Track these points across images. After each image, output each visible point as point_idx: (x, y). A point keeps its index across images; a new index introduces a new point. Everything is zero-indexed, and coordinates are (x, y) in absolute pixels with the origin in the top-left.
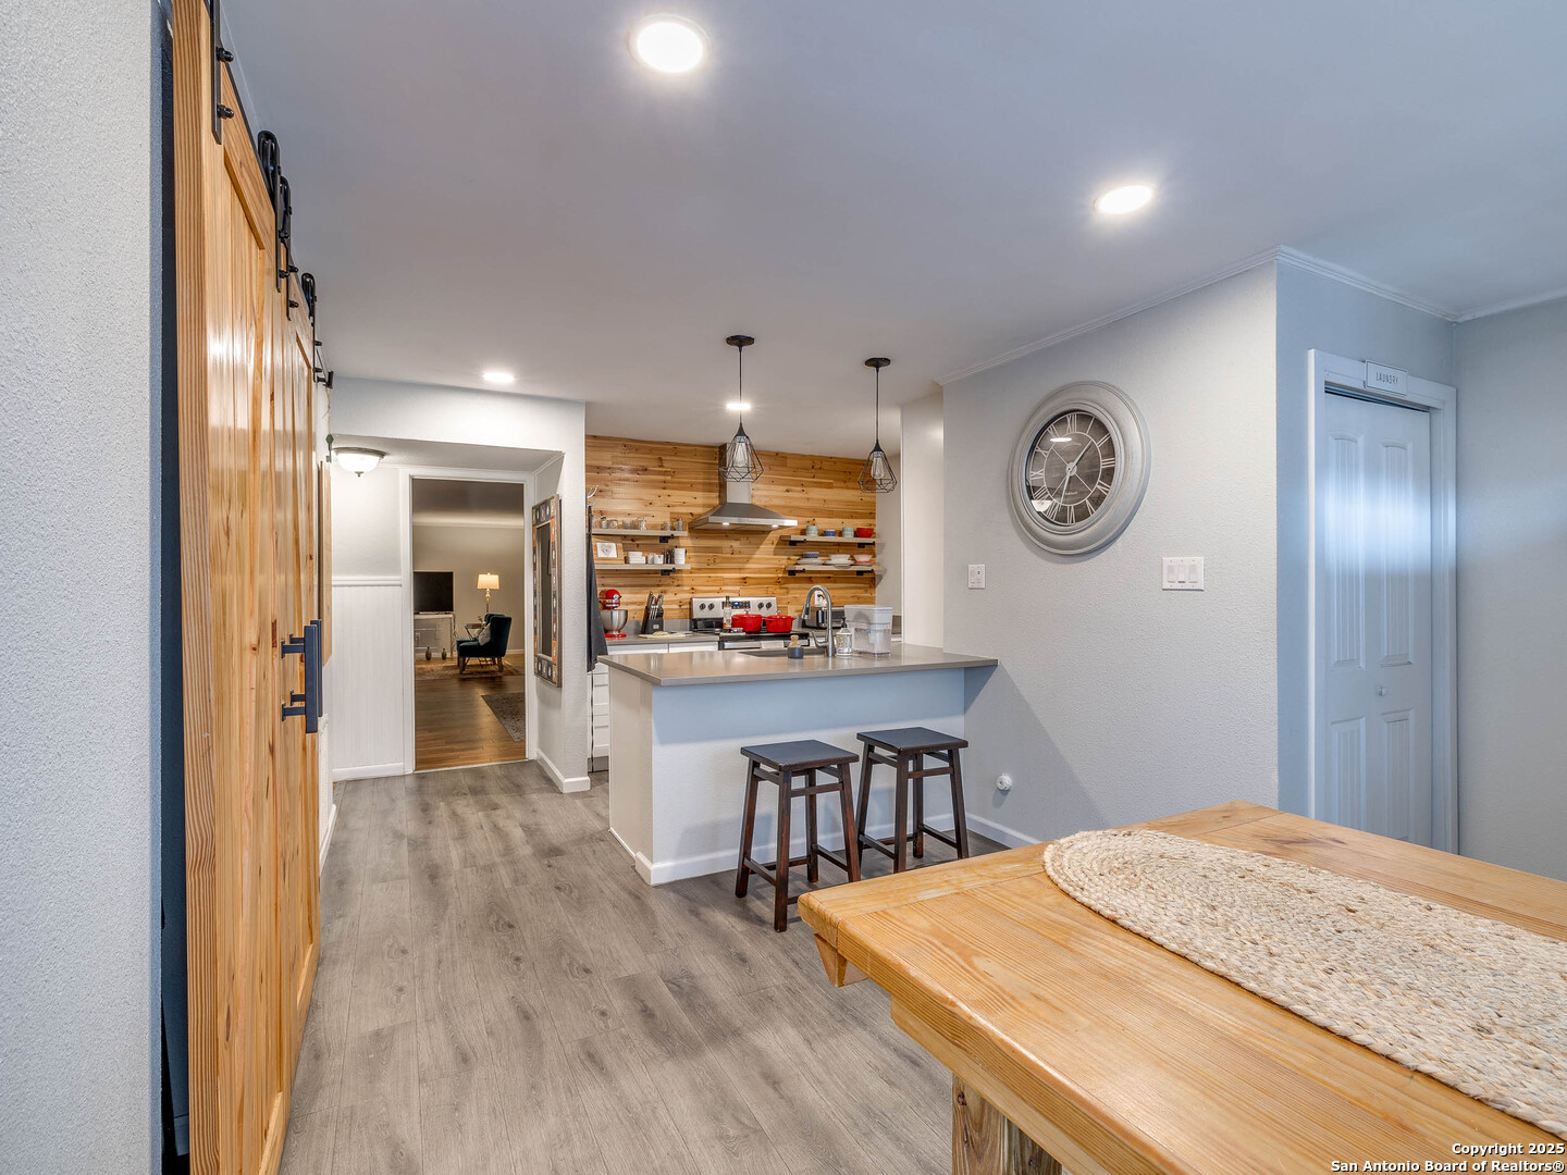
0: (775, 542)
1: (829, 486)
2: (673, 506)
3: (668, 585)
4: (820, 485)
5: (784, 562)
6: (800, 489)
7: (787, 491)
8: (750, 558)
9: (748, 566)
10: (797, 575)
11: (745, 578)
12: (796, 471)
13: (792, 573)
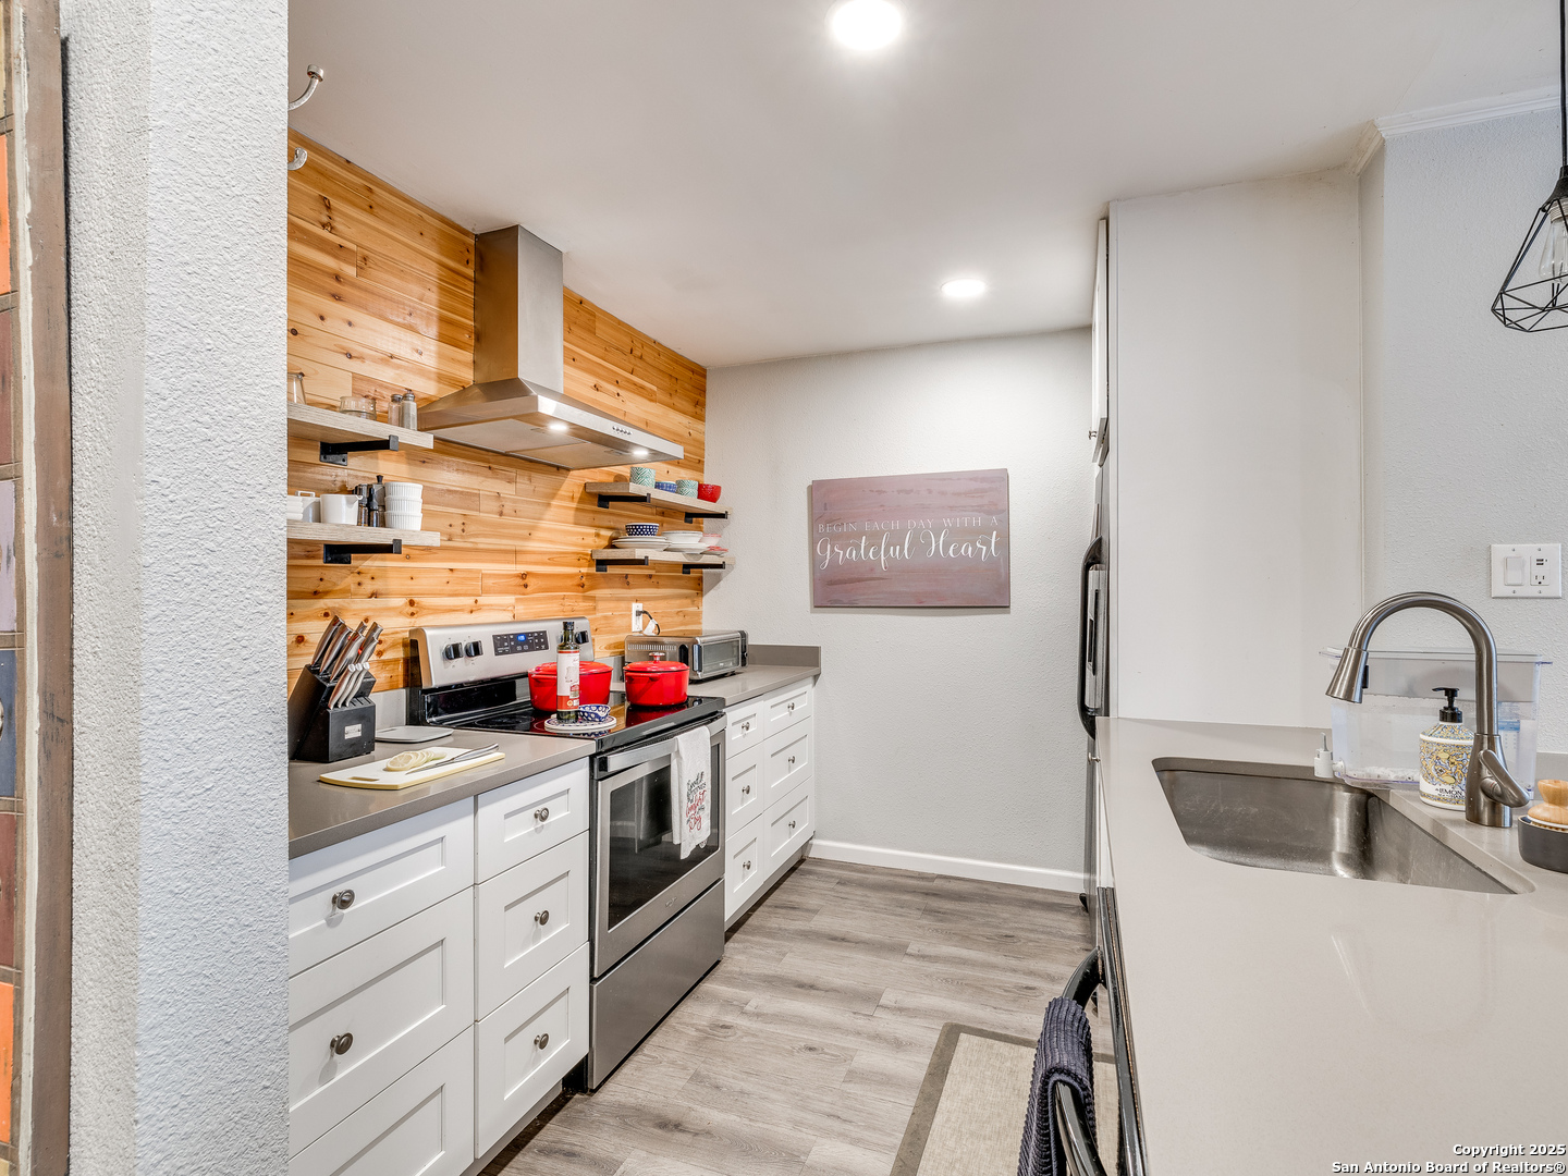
0: (577, 495)
1: (651, 397)
2: (361, 358)
3: (346, 593)
4: (640, 390)
5: (590, 540)
6: (614, 389)
7: (596, 388)
8: (534, 528)
9: (532, 545)
10: (611, 570)
11: (524, 576)
12: (608, 349)
13: (602, 564)
